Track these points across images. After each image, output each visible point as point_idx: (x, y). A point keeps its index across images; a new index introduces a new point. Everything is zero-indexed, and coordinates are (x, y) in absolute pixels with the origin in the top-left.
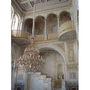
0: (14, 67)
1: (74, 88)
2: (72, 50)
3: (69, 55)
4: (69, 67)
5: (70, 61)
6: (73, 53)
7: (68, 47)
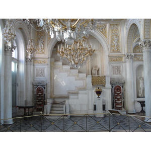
0: (30, 57)
1: (118, 86)
2: (117, 35)
3: (112, 42)
4: (112, 59)
5: (114, 51)
6: (118, 40)
7: (112, 31)
